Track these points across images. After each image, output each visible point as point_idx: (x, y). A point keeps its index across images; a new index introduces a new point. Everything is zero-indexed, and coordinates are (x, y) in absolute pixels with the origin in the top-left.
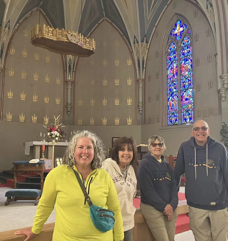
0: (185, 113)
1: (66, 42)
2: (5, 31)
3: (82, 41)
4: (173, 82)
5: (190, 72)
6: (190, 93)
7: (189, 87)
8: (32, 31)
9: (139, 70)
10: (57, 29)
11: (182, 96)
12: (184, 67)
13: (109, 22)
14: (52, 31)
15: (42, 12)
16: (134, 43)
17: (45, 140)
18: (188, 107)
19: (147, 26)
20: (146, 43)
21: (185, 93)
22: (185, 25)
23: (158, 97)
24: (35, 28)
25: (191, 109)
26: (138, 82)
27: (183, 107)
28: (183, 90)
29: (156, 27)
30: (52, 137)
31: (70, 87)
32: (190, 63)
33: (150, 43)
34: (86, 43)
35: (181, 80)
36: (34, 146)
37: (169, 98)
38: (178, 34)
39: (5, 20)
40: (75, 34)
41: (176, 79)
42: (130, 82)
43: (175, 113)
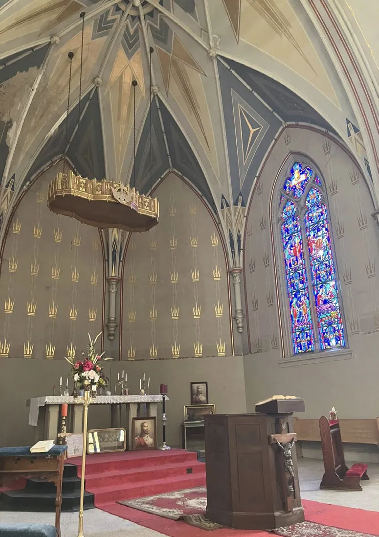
0: (325, 328)
1: (109, 202)
2: (6, 194)
3: (136, 202)
4: (296, 271)
5: (326, 250)
6: (332, 290)
7: (328, 278)
8: (50, 187)
9: (233, 253)
10: (95, 180)
11: (316, 296)
12: (314, 242)
13: (177, 174)
14: (86, 184)
15: (68, 162)
16: (222, 207)
17: (69, 392)
18: (331, 316)
19: (243, 177)
20: (242, 206)
21: (321, 289)
22: (308, 169)
23: (270, 300)
24: (56, 180)
25: (336, 320)
26: (232, 275)
27: (321, 317)
28: (317, 285)
29: (258, 178)
30: (83, 384)
31: (114, 289)
32: (324, 235)
33: (249, 206)
34: (143, 204)
35: (311, 265)
36: (47, 406)
37: (292, 302)
38: (297, 186)
39: (6, 174)
40: (125, 188)
41: (302, 264)
42: (218, 275)
43: (307, 329)
